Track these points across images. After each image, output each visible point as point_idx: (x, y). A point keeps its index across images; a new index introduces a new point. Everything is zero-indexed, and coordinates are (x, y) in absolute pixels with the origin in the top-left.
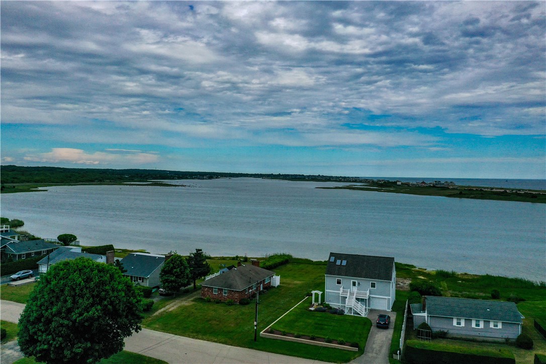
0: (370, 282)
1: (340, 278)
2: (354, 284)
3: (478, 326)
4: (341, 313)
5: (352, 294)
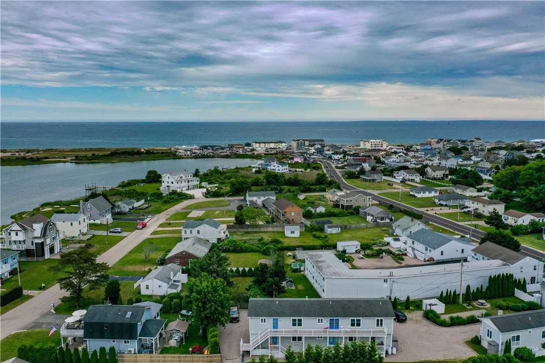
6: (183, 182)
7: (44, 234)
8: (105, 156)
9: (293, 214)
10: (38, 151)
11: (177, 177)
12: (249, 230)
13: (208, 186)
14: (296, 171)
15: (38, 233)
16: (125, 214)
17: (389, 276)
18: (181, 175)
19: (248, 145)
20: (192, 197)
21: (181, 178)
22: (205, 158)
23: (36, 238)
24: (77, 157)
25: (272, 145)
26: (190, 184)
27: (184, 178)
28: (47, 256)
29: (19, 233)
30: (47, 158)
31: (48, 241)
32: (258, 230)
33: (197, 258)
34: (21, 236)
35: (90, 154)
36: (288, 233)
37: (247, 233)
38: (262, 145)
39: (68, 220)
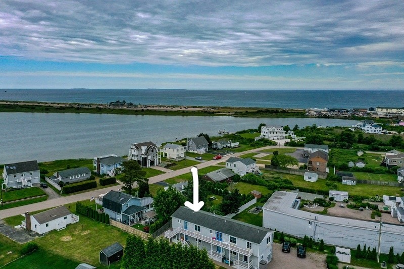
0: (30, 173)
1: (15, 174)
2: (22, 175)
3: (78, 177)
4: (22, 188)
5: (24, 180)
6: (275, 133)
7: (147, 153)
8: (253, 113)
9: (318, 164)
10: (219, 108)
11: (269, 129)
12: (281, 171)
13: (296, 138)
14: (390, 133)
15: (143, 152)
16: (218, 149)
17: (314, 220)
18: (274, 128)
19: (372, 109)
20: (275, 144)
21: (274, 130)
22: (326, 118)
23: (142, 154)
24: (236, 112)
25: (394, 111)
26: (281, 135)
27: (276, 130)
28: (148, 165)
29: (135, 151)
30: (219, 112)
31: (149, 157)
32: (288, 172)
33: (212, 181)
34: (136, 153)
35: (244, 111)
36: (306, 178)
37: (277, 173)
38: (384, 110)
39: (172, 148)
